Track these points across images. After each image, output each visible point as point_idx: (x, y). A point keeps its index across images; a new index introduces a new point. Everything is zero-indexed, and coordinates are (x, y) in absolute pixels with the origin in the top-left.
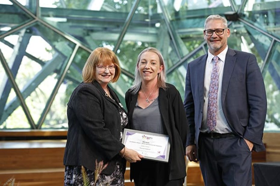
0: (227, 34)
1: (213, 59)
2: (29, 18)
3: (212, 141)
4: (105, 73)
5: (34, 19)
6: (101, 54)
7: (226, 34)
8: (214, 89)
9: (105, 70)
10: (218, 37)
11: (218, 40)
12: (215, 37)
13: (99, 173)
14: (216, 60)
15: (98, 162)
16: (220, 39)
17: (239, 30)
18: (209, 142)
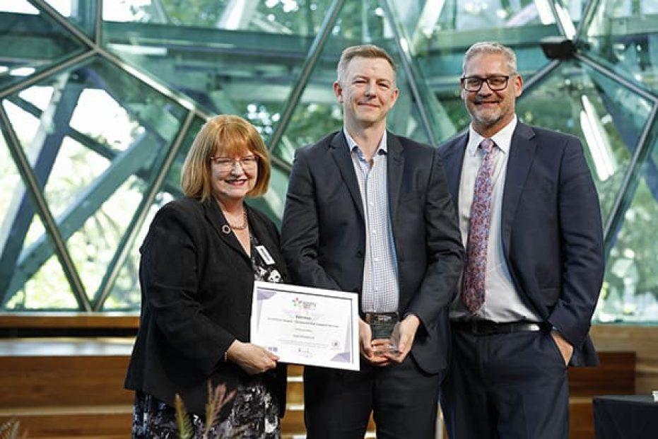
0: (516, 86)
1: (480, 146)
2: (77, 47)
3: (474, 340)
4: (234, 175)
5: (90, 49)
6: (220, 130)
7: (514, 88)
8: (482, 215)
9: (234, 168)
10: (494, 94)
11: (493, 100)
12: (486, 93)
13: (215, 411)
14: (488, 148)
15: (215, 386)
16: (497, 99)
17: (577, 80)
18: (466, 341)
